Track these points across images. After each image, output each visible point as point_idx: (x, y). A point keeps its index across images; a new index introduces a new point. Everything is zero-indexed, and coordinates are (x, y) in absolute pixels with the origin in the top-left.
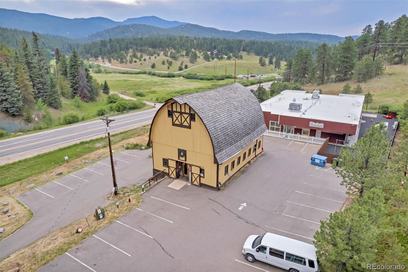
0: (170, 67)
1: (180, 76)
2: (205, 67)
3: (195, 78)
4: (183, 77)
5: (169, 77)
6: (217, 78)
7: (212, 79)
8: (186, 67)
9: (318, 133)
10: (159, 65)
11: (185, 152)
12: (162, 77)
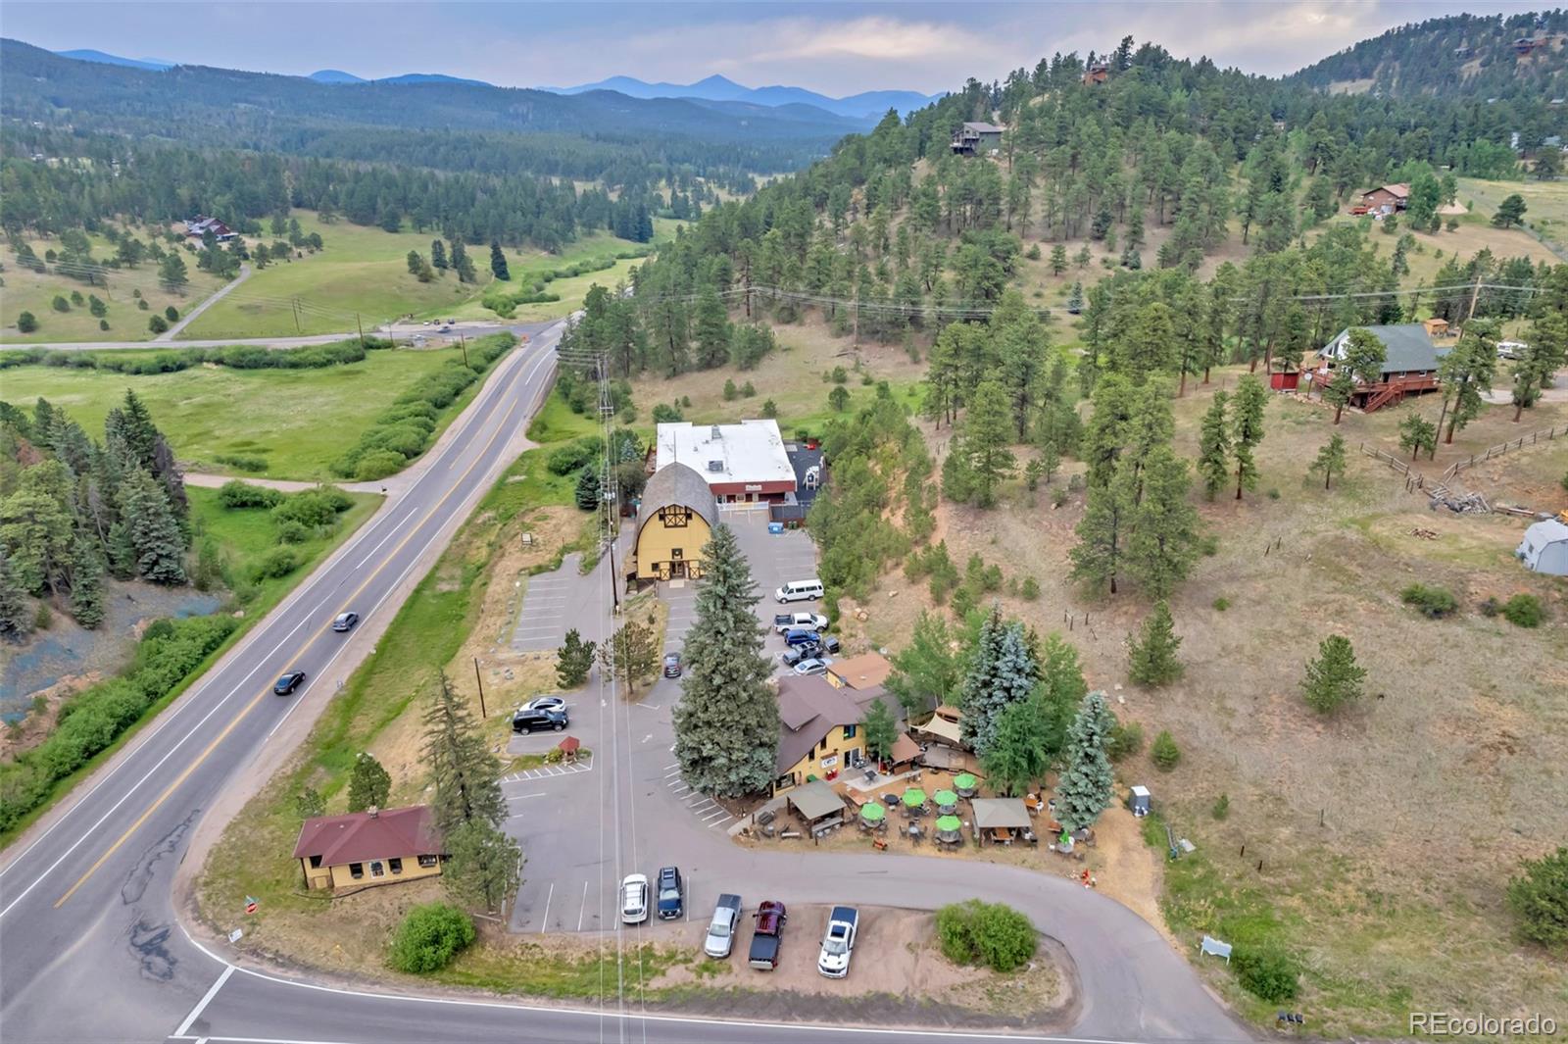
0: (109, 322)
1: (200, 360)
2: (241, 307)
3: (269, 365)
4: (219, 362)
5: (165, 369)
6: (342, 357)
7: (329, 362)
8: (173, 315)
9: (755, 497)
10: (43, 314)
11: (680, 551)
12: (138, 372)
